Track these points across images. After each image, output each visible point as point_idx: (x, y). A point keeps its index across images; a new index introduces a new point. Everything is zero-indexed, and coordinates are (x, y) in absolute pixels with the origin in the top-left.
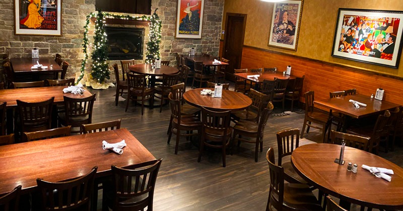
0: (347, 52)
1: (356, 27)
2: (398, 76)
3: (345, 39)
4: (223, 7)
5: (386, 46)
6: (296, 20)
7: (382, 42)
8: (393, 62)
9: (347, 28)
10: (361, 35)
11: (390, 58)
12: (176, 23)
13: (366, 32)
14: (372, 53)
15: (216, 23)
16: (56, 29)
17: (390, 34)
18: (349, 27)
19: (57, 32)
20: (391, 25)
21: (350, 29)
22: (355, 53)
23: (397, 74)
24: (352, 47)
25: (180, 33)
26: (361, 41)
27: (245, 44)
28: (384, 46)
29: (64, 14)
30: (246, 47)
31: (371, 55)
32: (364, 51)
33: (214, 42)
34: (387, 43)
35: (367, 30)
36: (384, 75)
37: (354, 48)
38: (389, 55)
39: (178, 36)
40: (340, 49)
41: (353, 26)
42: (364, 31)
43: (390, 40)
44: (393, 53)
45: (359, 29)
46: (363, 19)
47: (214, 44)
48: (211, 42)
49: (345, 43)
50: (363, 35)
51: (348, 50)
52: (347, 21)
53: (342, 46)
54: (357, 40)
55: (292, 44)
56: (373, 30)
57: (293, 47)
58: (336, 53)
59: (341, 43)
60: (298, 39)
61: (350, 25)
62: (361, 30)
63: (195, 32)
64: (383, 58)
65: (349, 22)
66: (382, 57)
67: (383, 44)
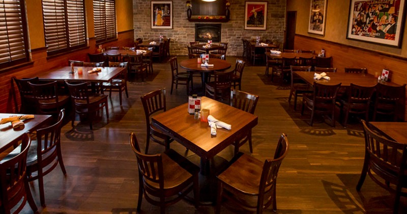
0: (358, 35)
1: (364, 11)
2: (401, 56)
3: (356, 23)
4: (285, 8)
5: (389, 26)
6: (323, 12)
7: (385, 23)
8: (395, 43)
9: (357, 13)
10: (368, 18)
11: (393, 38)
12: (244, 20)
13: (372, 15)
14: (377, 34)
15: (280, 19)
16: (170, 26)
17: (392, 15)
18: (359, 12)
19: (171, 27)
20: (392, 5)
21: (359, 14)
22: (364, 35)
23: (400, 54)
24: (361, 30)
25: (247, 26)
26: (368, 23)
27: (296, 33)
28: (387, 27)
29: (174, 18)
30: (296, 35)
31: (376, 37)
32: (371, 34)
33: (278, 33)
34: (390, 24)
35: (373, 13)
36: (389, 56)
37: (363, 31)
38: (392, 35)
39: (246, 28)
40: (352, 33)
41: (362, 11)
42: (370, 14)
43: (393, 21)
44: (395, 33)
45: (367, 13)
46: (369, 4)
47: (279, 34)
48: (275, 32)
49: (356, 27)
50: (370, 18)
51: (359, 33)
52: (357, 7)
53: (354, 30)
54: (365, 23)
55: (321, 31)
56: (378, 11)
57: (322, 33)
58: (350, 36)
59: (353, 27)
60: (325, 26)
61: (360, 10)
62: (368, 13)
63: (261, 26)
64: (387, 39)
65: (359, 8)
66: (386, 37)
67: (386, 25)
